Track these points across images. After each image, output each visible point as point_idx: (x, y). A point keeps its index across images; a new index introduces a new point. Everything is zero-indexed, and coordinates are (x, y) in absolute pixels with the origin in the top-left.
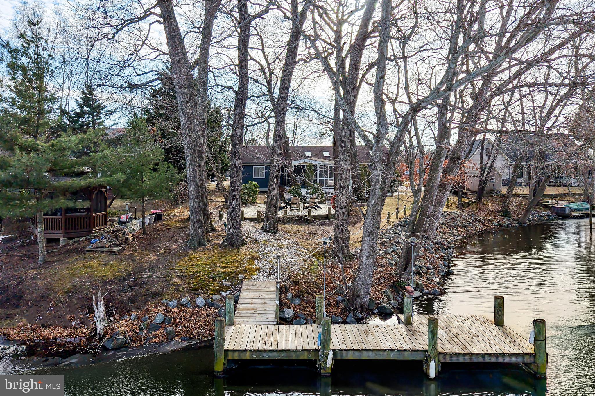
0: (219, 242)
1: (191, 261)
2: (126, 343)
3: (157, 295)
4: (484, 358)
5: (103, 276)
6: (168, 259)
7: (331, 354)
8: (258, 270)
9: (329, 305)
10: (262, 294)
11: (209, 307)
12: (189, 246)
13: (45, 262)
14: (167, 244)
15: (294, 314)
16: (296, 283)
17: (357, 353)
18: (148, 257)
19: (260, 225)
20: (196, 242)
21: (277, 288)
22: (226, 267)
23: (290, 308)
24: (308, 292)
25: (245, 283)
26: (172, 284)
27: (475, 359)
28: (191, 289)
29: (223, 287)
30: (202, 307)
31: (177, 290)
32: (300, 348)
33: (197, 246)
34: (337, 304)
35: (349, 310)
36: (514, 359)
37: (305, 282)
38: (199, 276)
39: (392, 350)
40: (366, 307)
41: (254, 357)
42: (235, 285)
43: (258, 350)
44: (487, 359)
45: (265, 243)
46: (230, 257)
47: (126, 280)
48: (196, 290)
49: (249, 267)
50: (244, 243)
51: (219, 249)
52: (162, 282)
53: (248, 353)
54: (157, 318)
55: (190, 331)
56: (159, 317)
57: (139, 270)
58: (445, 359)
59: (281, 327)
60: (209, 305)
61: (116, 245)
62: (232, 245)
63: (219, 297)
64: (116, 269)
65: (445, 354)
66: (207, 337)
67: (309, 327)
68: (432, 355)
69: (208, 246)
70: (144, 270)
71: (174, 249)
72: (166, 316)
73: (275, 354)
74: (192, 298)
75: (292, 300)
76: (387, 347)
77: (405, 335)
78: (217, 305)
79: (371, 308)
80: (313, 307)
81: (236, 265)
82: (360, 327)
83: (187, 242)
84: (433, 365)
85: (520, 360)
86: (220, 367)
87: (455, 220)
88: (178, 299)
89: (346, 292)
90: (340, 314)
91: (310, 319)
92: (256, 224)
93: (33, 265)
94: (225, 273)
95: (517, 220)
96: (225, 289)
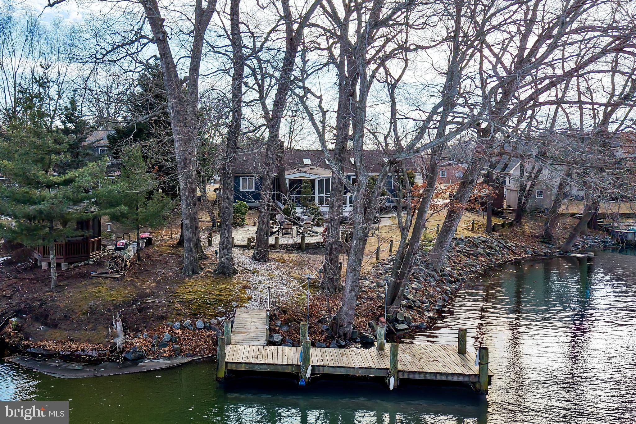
0: (212, 271)
1: (188, 288)
2: (142, 356)
3: (162, 318)
4: (436, 376)
5: (114, 300)
6: (166, 285)
7: (310, 367)
8: (250, 299)
9: (315, 332)
10: (254, 320)
11: (208, 330)
12: (184, 274)
13: (57, 286)
14: (163, 271)
15: (282, 339)
16: (285, 312)
17: (331, 369)
18: (148, 283)
19: (251, 253)
20: (190, 270)
21: (267, 315)
22: (220, 295)
23: (279, 333)
24: (295, 321)
25: (238, 310)
26: (174, 309)
27: (429, 377)
28: (191, 314)
29: (218, 313)
30: (201, 329)
31: (179, 314)
32: (285, 363)
33: (191, 273)
34: (322, 332)
35: (333, 338)
36: (461, 379)
37: (293, 312)
38: (196, 302)
39: (360, 368)
40: (349, 336)
41: (248, 368)
42: (230, 311)
43: (252, 363)
44: (439, 378)
45: (256, 271)
46: (223, 286)
47: (133, 304)
48: (194, 314)
49: (242, 295)
50: (235, 272)
51: (213, 277)
52: (165, 306)
53: (244, 365)
54: (165, 337)
55: (193, 349)
56: (167, 336)
57: (142, 296)
58: (403, 376)
59: (271, 347)
60: (208, 328)
61: (117, 272)
62: (224, 273)
63: (216, 322)
64: (122, 295)
65: (404, 372)
66: (208, 354)
67: (294, 348)
68: (392, 372)
69: (202, 274)
70: (147, 295)
71: (170, 276)
72: (172, 336)
73: (265, 367)
74: (192, 322)
75: (280, 327)
76: (357, 365)
77: (375, 358)
78: (215, 328)
79: (355, 337)
80: (299, 333)
81: (229, 293)
82: (337, 350)
83: (181, 269)
84: (392, 380)
85: (466, 379)
86: (222, 374)
87: (477, 247)
88: (181, 322)
89: (329, 321)
90: (324, 341)
91: (295, 343)
92: (247, 251)
93: (47, 289)
94: (220, 300)
95: (559, 248)
96: (221, 314)
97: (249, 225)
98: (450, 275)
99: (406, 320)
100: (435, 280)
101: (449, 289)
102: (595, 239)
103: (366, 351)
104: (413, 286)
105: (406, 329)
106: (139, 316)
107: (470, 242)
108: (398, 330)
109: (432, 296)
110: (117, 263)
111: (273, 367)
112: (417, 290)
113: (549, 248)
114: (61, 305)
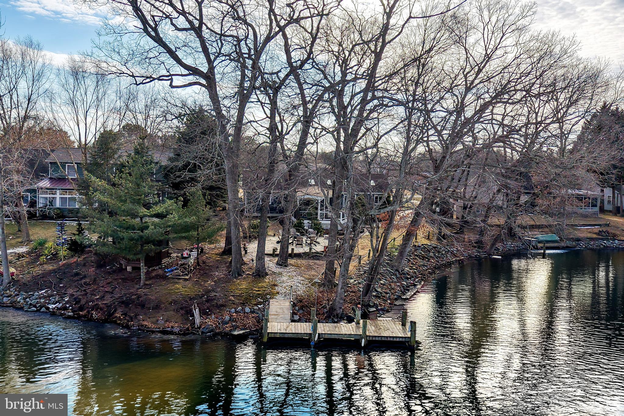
0: (251, 274)
1: (237, 286)
2: (213, 330)
3: (223, 306)
5: (188, 295)
6: (222, 284)
7: (317, 335)
8: (278, 293)
9: (319, 314)
10: (281, 307)
12: (232, 276)
13: (145, 284)
14: (217, 273)
15: (299, 318)
16: (301, 301)
17: (329, 335)
18: (209, 282)
19: (276, 260)
20: (236, 273)
21: (291, 304)
22: (259, 291)
23: (297, 315)
24: (307, 306)
25: (271, 300)
26: (230, 300)
27: (383, 339)
28: (241, 303)
29: (258, 303)
30: (248, 313)
31: (234, 304)
32: (303, 332)
33: (237, 275)
34: (323, 314)
35: (330, 317)
36: (401, 339)
37: (306, 301)
38: (244, 296)
39: (345, 334)
40: (339, 316)
41: (281, 336)
42: (266, 301)
43: (283, 333)
44: (389, 339)
45: (280, 274)
46: (260, 284)
47: (202, 297)
48: (244, 304)
49: (273, 291)
50: (267, 274)
51: (251, 279)
52: (223, 299)
53: (278, 334)
55: (245, 325)
56: (227, 318)
57: (207, 291)
58: (369, 339)
59: (293, 323)
60: (252, 312)
61: (187, 275)
62: (259, 276)
63: (257, 308)
64: (193, 291)
65: (370, 336)
66: (254, 328)
67: (307, 324)
68: (363, 337)
69: (244, 276)
70: (209, 291)
71: (223, 278)
72: (230, 317)
73: (291, 335)
74: (242, 308)
75: (298, 311)
77: (354, 329)
78: (257, 312)
79: (343, 317)
80: (310, 315)
81: (264, 289)
82: (332, 324)
83: (230, 272)
84: (363, 340)
85: (404, 340)
86: (265, 339)
87: (430, 252)
88: (235, 308)
89: (328, 307)
90: (325, 319)
91: (308, 320)
92: (272, 258)
93: (138, 286)
94: (259, 294)
95: (485, 252)
96: (260, 303)
97: (270, 236)
98: (408, 274)
99: (375, 305)
100: (397, 278)
101: (405, 283)
102: (512, 244)
103: (349, 325)
104: (382, 282)
105: (375, 311)
106: (208, 305)
107: (424, 248)
108: (369, 312)
109: (393, 289)
110: (185, 268)
111: (296, 335)
112: (384, 285)
113: (479, 252)
114: (153, 298)
